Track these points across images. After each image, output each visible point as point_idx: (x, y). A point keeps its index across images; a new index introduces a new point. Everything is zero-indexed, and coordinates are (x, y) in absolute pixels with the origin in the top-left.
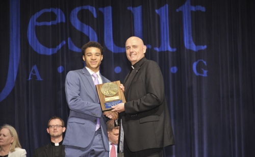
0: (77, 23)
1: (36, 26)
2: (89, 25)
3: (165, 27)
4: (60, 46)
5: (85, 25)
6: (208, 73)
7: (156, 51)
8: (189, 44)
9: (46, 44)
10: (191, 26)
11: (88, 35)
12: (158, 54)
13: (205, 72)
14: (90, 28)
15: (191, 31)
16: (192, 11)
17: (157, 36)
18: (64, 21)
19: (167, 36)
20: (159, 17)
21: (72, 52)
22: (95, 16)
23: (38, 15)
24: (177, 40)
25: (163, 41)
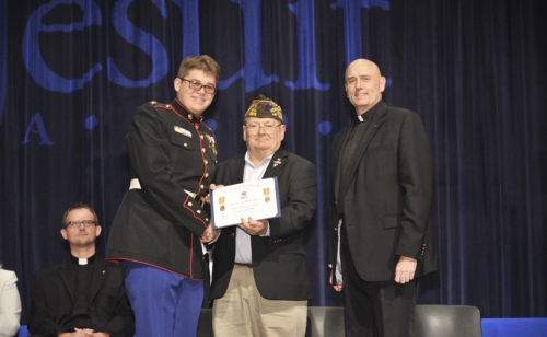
0: (126, 29)
1: (41, 33)
2: (151, 32)
3: (308, 41)
4: (90, 74)
5: (142, 32)
7: (289, 88)
9: (61, 71)
11: (148, 53)
12: (292, 95)
14: (154, 38)
15: (360, 44)
16: (363, 9)
17: (291, 59)
18: (99, 23)
19: (311, 53)
20: (295, 19)
21: (114, 86)
22: (164, 13)
23: (44, 10)
25: (303, 69)
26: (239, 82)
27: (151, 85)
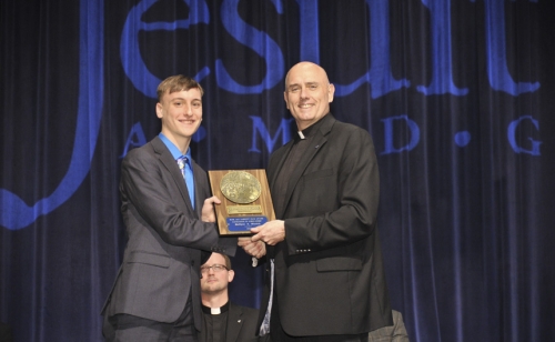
0: (236, 27)
1: (141, 32)
2: (265, 30)
3: (442, 39)
5: (255, 31)
6: (542, 147)
7: (421, 94)
8: (499, 77)
10: (504, 37)
11: (262, 54)
13: (536, 144)
14: (268, 38)
15: (504, 43)
17: (424, 59)
18: (207, 21)
19: (447, 59)
20: (429, 14)
21: (224, 93)
22: (279, 9)
23: (144, 6)
24: (471, 69)
25: (436, 72)
26: (365, 88)
27: (265, 91)
